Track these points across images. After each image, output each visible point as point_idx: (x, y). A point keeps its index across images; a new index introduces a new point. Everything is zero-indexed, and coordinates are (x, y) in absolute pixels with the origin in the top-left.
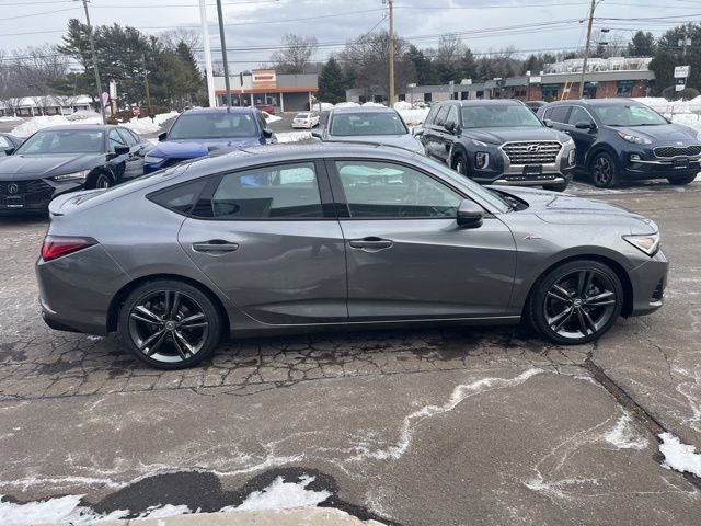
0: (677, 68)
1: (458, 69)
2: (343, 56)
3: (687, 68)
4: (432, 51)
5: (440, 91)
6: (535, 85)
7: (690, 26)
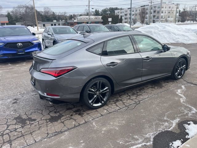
0: (109, 19)
1: (51, 17)
2: (12, 12)
3: (111, 18)
4: (42, 12)
5: (47, 23)
6: (75, 22)
7: (107, 8)
